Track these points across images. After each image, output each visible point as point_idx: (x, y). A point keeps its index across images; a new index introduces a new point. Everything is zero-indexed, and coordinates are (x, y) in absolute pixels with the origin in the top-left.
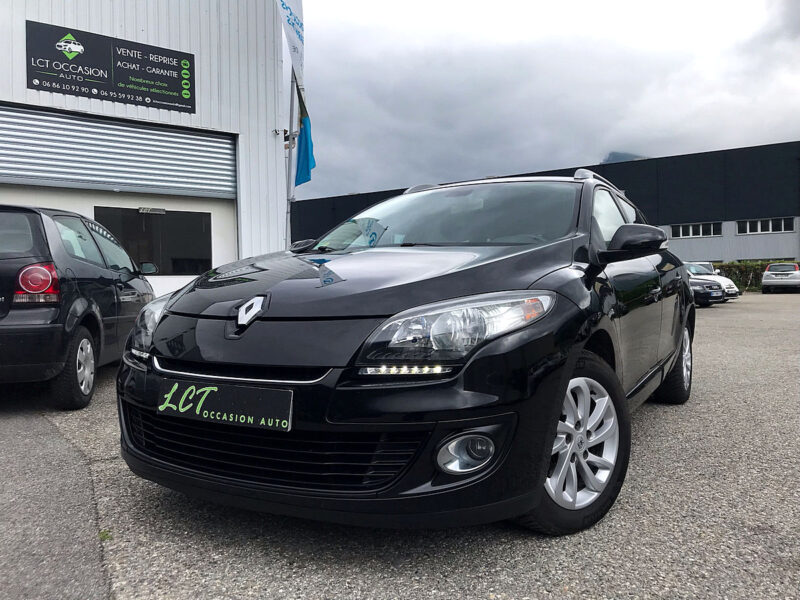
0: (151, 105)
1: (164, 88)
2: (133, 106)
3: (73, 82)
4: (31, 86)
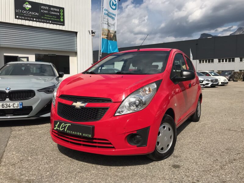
0: (51, 23)
1: (55, 18)
2: (46, 24)
3: (28, 17)
4: (16, 18)
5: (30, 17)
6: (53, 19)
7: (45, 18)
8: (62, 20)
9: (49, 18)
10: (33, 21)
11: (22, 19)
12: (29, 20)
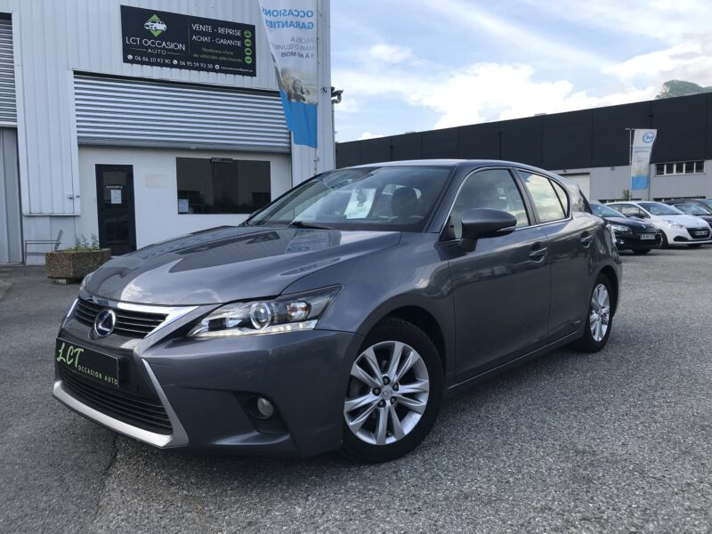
0: (220, 71)
1: (230, 56)
2: (205, 73)
3: (158, 56)
4: (126, 60)
5: (165, 57)
6: (225, 59)
7: (204, 56)
8: (248, 60)
9: (214, 58)
10: (172, 66)
11: (142, 63)
12: (162, 65)
